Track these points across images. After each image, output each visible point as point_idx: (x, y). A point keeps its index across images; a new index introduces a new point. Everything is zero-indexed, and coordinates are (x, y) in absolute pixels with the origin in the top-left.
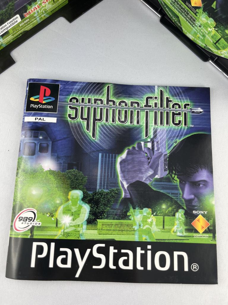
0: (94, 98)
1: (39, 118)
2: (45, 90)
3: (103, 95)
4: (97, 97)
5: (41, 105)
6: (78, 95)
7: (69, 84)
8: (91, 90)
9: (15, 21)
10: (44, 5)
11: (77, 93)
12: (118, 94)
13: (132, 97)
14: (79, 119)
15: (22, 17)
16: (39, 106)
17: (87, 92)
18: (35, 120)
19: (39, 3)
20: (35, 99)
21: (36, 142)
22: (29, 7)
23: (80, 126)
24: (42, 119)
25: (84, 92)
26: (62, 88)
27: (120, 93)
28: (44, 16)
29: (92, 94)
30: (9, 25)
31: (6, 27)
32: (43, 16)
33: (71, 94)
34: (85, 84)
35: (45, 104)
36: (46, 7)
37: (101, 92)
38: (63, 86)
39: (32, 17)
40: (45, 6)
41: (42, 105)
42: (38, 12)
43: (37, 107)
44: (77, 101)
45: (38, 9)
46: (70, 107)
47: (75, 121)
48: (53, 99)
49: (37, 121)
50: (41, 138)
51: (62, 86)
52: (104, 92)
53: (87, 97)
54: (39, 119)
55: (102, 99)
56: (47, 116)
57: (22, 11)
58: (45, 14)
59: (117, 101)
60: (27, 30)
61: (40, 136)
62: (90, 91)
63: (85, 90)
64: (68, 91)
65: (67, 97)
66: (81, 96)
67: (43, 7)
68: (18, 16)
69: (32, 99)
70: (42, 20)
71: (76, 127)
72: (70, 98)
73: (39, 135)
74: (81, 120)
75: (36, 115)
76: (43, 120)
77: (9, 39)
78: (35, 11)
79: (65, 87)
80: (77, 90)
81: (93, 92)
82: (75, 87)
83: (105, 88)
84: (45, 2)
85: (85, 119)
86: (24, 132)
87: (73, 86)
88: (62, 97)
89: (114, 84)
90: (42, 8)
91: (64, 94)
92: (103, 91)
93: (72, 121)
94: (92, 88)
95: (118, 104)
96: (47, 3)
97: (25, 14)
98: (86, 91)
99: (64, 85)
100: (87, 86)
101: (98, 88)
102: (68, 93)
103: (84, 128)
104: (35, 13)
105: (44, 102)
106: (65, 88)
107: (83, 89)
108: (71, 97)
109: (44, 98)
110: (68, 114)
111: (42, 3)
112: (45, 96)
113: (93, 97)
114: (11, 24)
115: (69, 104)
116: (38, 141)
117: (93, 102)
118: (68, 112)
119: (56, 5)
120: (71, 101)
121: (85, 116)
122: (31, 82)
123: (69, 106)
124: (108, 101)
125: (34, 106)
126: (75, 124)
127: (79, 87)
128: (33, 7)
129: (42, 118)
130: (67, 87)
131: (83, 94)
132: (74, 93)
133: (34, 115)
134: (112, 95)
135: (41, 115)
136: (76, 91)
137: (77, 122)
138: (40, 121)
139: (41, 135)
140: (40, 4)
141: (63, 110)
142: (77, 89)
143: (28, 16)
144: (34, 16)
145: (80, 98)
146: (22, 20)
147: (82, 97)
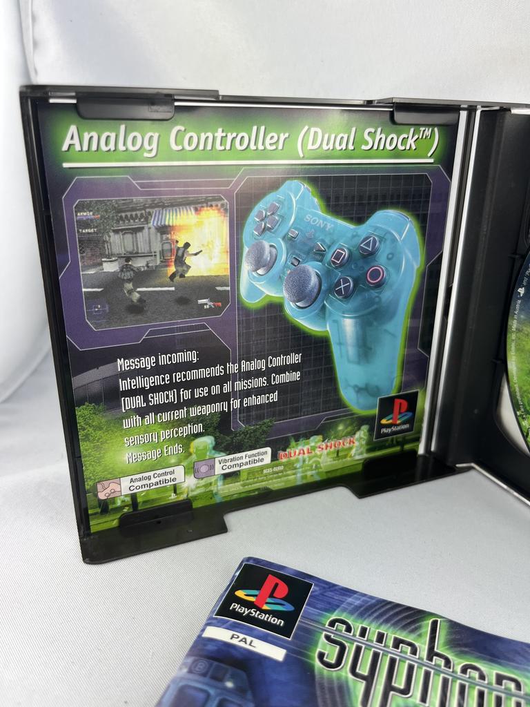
0: (393, 636)
1: (242, 636)
2: (277, 585)
3: (420, 636)
4: (402, 635)
5: (256, 612)
6: (352, 618)
7: (335, 590)
8: (387, 616)
9: (261, 457)
10: (318, 453)
11: (352, 613)
12: (459, 645)
13: (500, 664)
14: (345, 672)
15: (274, 457)
16: (250, 613)
17: (378, 618)
18: (231, 638)
19: (313, 444)
20: (246, 595)
21: (212, 692)
22: (293, 443)
23: (342, 690)
24: (248, 642)
25: (370, 615)
26: (316, 593)
27: (466, 645)
28: (312, 476)
29: (389, 625)
30: (248, 460)
31: (239, 462)
32: (309, 473)
33: (335, 610)
34: (374, 601)
35: (266, 612)
36: (320, 458)
37: (413, 627)
38: (320, 590)
39: (290, 466)
40: (321, 455)
41: (258, 612)
42: (304, 461)
43: (246, 612)
44: (349, 629)
45: (306, 455)
46: (328, 638)
47: (334, 673)
48: (288, 607)
49: (235, 642)
50: (229, 685)
51: (317, 588)
52: (423, 630)
53: (377, 628)
54: (241, 641)
55: (417, 644)
56: (264, 638)
57: (279, 446)
58: (314, 472)
59: (458, 663)
60: (271, 487)
61: (228, 680)
62: (385, 618)
63: (373, 613)
64: (330, 603)
65: (324, 613)
66: (359, 621)
67: (316, 456)
68: (269, 450)
69: (240, 594)
70: (305, 481)
71: (331, 690)
72: (331, 619)
73: (228, 676)
74: (350, 676)
75: (238, 630)
76: (250, 645)
77: (235, 488)
78: (301, 457)
79: (325, 592)
80: (353, 606)
81: (392, 622)
82: (350, 600)
83: (427, 622)
84: (322, 449)
85: (363, 677)
86: (190, 660)
87: (345, 597)
88: (311, 610)
89: (451, 621)
90: (314, 456)
91: (319, 606)
92: (420, 627)
93: (326, 671)
94: (392, 613)
95: (458, 669)
96: (325, 452)
97: (281, 453)
98: (375, 615)
99: (324, 588)
100: (380, 605)
101: (407, 617)
102: (328, 605)
103: (353, 698)
104: (298, 460)
105: (266, 607)
106: (323, 595)
107: (367, 609)
108: (333, 617)
109: (269, 600)
110: (318, 650)
111: (316, 447)
112: (271, 596)
113: (391, 634)
114: (250, 459)
115: (325, 631)
116: (219, 691)
117: (391, 643)
118: (320, 645)
119: (338, 464)
120: (332, 624)
121: (364, 669)
122: (251, 563)
123: (324, 633)
124: (432, 653)
125: (240, 608)
126: (330, 681)
127: (357, 603)
128: (300, 447)
129: (249, 639)
130: (330, 594)
131: (365, 619)
132: (344, 610)
133: (232, 627)
134: (444, 643)
135: (250, 632)
136: (350, 608)
137: (339, 678)
138: (242, 644)
139: (233, 678)
140: (313, 448)
141: (308, 638)
142: (351, 604)
143: (284, 460)
144: (295, 465)
145: (357, 626)
146: (272, 461)
147: (361, 624)
